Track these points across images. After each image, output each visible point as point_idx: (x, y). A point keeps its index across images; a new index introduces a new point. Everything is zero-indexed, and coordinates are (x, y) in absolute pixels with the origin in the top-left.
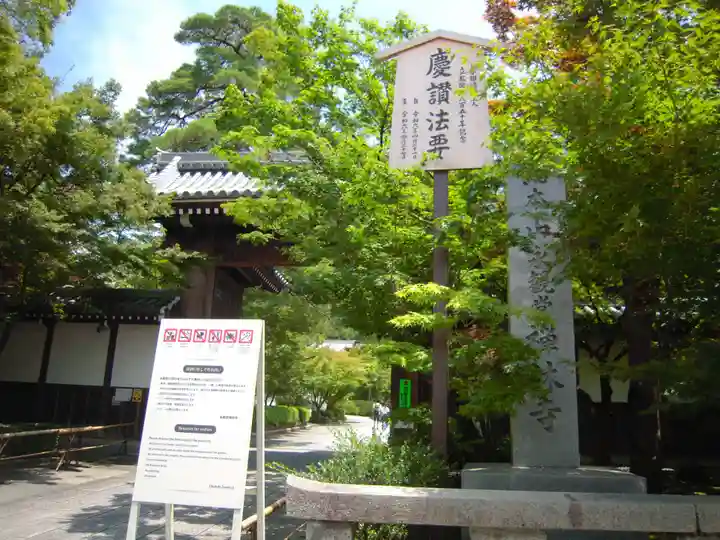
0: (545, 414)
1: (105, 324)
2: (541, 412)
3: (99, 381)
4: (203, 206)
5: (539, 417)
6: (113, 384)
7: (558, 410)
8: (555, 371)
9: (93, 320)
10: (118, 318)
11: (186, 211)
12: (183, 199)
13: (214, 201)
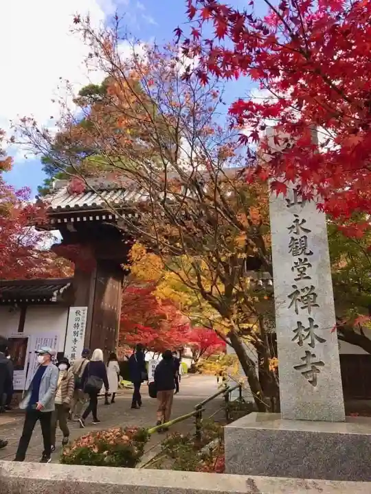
0: (309, 368)
1: (16, 306)
2: (305, 365)
4: (81, 215)
5: (304, 370)
7: (321, 363)
8: (316, 326)
9: (7, 303)
10: (24, 301)
11: (69, 220)
12: (66, 211)
13: (94, 210)
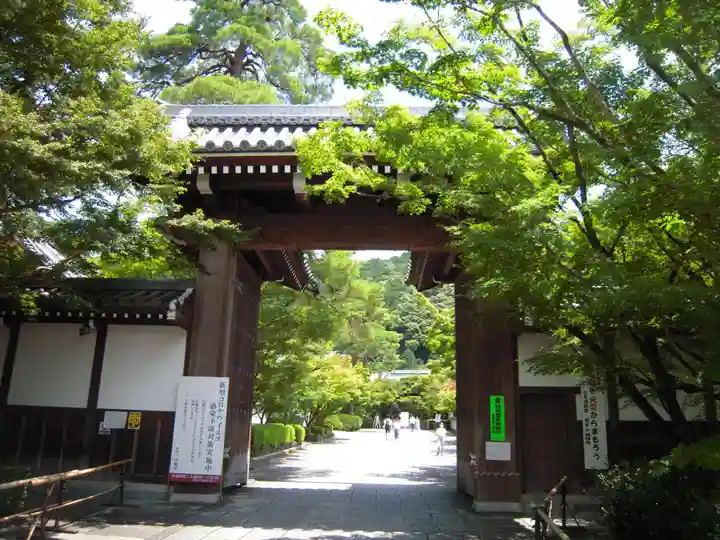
1: (91, 324)
3: (81, 402)
4: (232, 163)
6: (100, 405)
9: (74, 320)
10: (109, 315)
11: (208, 170)
